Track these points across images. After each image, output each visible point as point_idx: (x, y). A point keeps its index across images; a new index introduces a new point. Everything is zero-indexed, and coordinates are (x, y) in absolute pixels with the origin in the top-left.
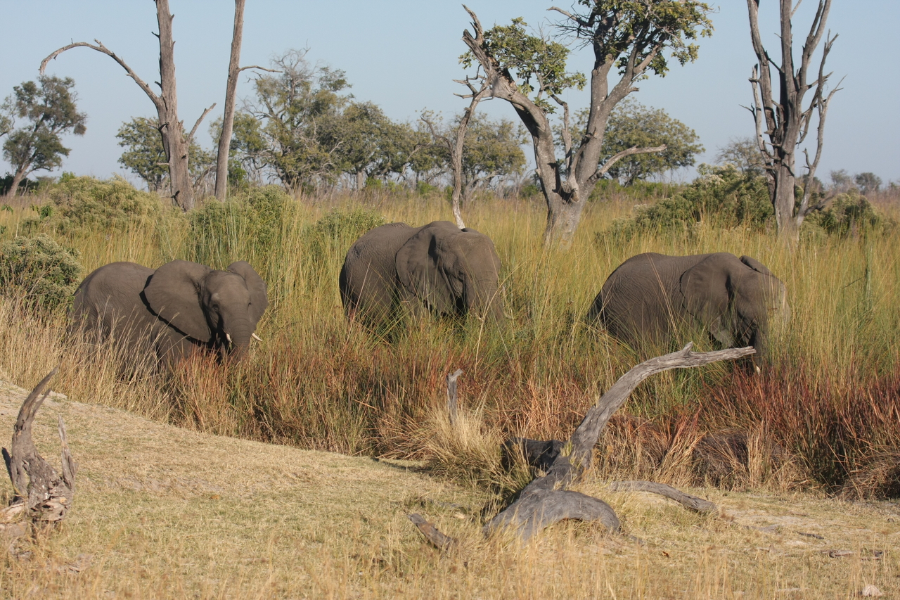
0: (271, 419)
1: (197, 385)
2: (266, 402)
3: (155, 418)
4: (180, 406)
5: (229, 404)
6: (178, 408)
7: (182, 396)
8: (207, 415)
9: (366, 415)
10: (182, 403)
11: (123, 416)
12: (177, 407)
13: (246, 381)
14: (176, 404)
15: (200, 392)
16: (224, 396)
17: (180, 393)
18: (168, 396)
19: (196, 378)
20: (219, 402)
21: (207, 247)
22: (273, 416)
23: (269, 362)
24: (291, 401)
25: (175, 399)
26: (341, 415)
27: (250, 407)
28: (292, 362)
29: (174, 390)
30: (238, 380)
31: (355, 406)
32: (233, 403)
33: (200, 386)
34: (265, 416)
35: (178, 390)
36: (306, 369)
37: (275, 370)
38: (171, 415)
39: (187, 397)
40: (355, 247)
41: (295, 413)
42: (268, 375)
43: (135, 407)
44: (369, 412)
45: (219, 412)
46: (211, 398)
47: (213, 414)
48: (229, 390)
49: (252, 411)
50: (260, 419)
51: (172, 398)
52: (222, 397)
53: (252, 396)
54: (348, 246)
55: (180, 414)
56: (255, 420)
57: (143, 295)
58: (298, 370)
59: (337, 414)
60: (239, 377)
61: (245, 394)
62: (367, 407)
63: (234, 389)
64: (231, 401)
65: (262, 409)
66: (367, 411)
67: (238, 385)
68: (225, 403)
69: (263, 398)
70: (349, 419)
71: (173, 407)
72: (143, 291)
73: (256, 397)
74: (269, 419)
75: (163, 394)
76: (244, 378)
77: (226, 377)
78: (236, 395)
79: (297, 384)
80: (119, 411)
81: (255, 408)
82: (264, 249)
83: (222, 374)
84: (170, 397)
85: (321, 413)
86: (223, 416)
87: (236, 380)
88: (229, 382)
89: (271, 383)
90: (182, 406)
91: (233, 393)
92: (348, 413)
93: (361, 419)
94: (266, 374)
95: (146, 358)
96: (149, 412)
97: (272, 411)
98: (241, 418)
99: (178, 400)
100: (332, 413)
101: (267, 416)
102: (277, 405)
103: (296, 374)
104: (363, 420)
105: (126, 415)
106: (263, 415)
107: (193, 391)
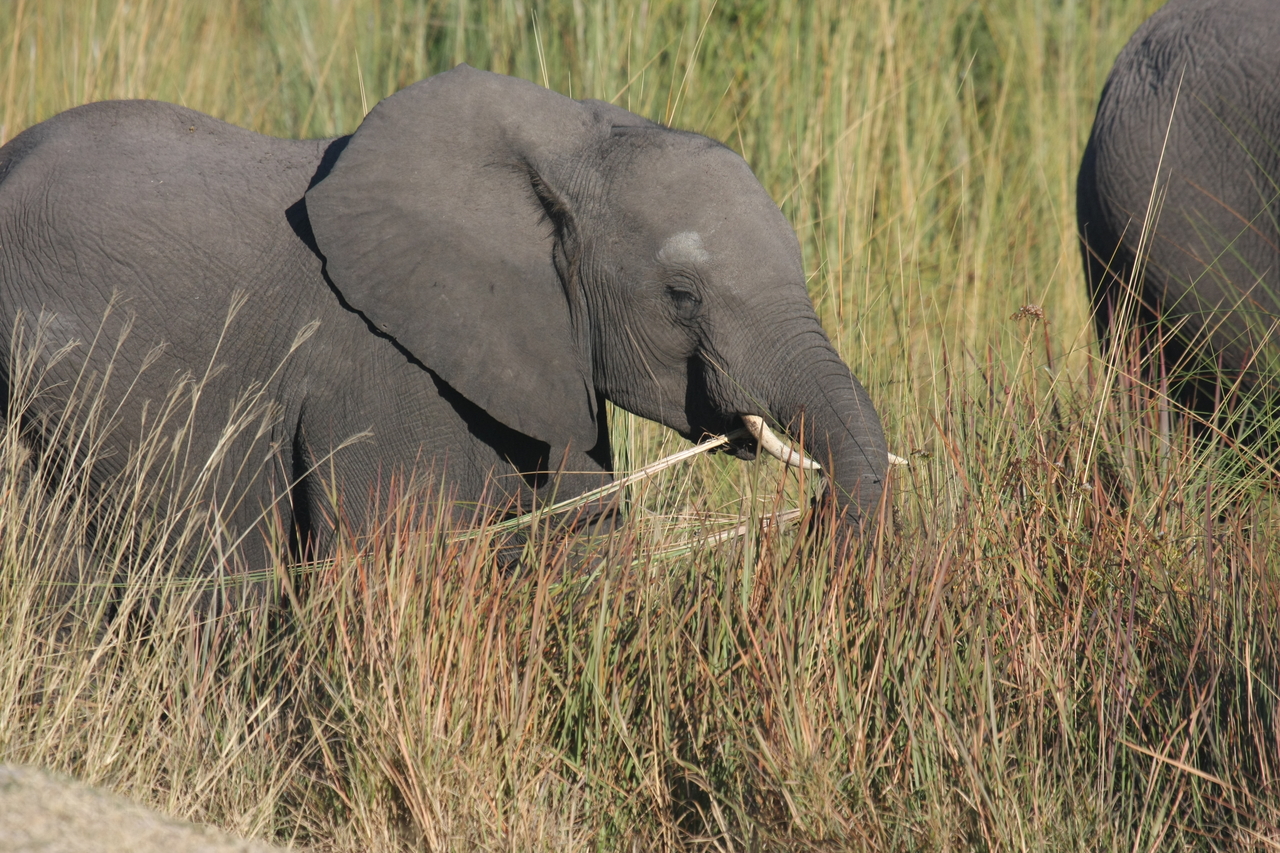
0: (747, 823)
1: (407, 666)
2: (724, 749)
3: (217, 812)
4: (329, 763)
5: (555, 755)
6: (321, 768)
7: (340, 716)
8: (452, 805)
9: (1182, 813)
10: (337, 745)
11: (56, 805)
12: (314, 764)
13: (632, 650)
14: (307, 750)
15: (422, 697)
16: (535, 715)
17: (330, 703)
18: (273, 714)
19: (406, 633)
20: (506, 746)
21: (476, 36)
22: (753, 810)
23: (738, 565)
24: (838, 744)
25: (304, 728)
26: (1067, 811)
27: (647, 769)
28: (845, 568)
29: (302, 684)
30: (597, 644)
31: (1128, 770)
32: (573, 750)
33: (423, 670)
34: (717, 811)
35: (320, 691)
36: (908, 605)
37: (766, 598)
38: (288, 801)
39: (360, 720)
40: (1146, 43)
41: (852, 797)
42: (735, 620)
43: (120, 764)
44: (1198, 797)
45: (507, 792)
46: (470, 727)
47: (481, 802)
48: (554, 691)
49: (655, 786)
50: (693, 825)
51: (291, 725)
52: (523, 724)
53: (659, 720)
54: (1117, 37)
55: (327, 800)
56: (669, 828)
57: (298, 217)
58: (873, 603)
59: (1048, 808)
60: (602, 628)
61: (630, 708)
62: (1186, 777)
63: (577, 687)
64: (564, 740)
65: (701, 778)
66: (1187, 797)
67: (595, 672)
68: (535, 749)
69: (711, 730)
70: (1100, 828)
71: (296, 764)
72: (302, 203)
73: (678, 726)
74: (733, 822)
75: (251, 705)
76: (624, 638)
77: (539, 630)
78: (585, 715)
79: (868, 667)
80: (36, 778)
81: (670, 773)
82: (738, 47)
83: (523, 618)
84: (283, 716)
85: (972, 802)
86: (522, 806)
87: (586, 644)
88: (553, 655)
89: (745, 660)
90: (339, 757)
91: (572, 708)
92: (1099, 805)
93: (1158, 828)
94: (726, 621)
95: (171, 541)
96: (188, 785)
97: (750, 791)
98: (609, 821)
99: (317, 731)
100: (1024, 801)
101: (726, 810)
102: (773, 765)
103: (862, 620)
104: (1170, 835)
105: (71, 797)
106: (707, 806)
107: (388, 692)
